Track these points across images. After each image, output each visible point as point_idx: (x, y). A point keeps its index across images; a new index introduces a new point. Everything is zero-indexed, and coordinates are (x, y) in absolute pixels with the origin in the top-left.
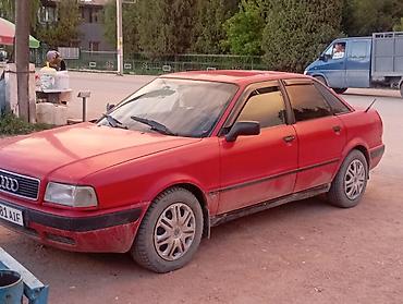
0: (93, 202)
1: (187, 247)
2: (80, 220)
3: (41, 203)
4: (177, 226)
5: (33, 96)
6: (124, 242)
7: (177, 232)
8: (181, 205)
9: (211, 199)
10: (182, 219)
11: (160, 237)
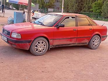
0: (20, 37)
1: (43, 51)
2: (17, 41)
3: (11, 37)
4: (41, 46)
5: (31, 18)
6: (27, 47)
7: (41, 47)
8: (42, 41)
9: (51, 41)
10: (42, 44)
11: (36, 48)
